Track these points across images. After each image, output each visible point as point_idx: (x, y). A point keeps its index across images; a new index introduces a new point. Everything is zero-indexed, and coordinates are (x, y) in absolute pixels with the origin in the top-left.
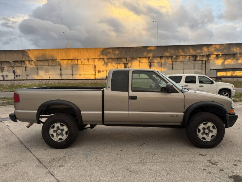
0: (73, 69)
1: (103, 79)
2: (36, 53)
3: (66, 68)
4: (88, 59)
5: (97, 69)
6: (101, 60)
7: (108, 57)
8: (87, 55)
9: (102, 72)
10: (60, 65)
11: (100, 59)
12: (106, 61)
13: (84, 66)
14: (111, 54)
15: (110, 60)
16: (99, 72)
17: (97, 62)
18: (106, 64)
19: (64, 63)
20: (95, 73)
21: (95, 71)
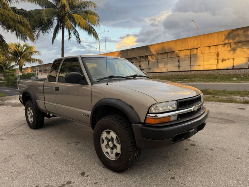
0: (192, 59)
1: (228, 69)
2: (156, 47)
3: (185, 59)
4: (210, 47)
5: (221, 58)
6: (226, 46)
7: (235, 41)
8: (208, 42)
9: (227, 61)
10: (178, 56)
11: (225, 44)
12: (233, 46)
13: (205, 55)
14: (241, 36)
15: (240, 44)
16: (223, 60)
17: (220, 49)
18: (234, 50)
19: (182, 54)
20: (218, 62)
21: (218, 60)
